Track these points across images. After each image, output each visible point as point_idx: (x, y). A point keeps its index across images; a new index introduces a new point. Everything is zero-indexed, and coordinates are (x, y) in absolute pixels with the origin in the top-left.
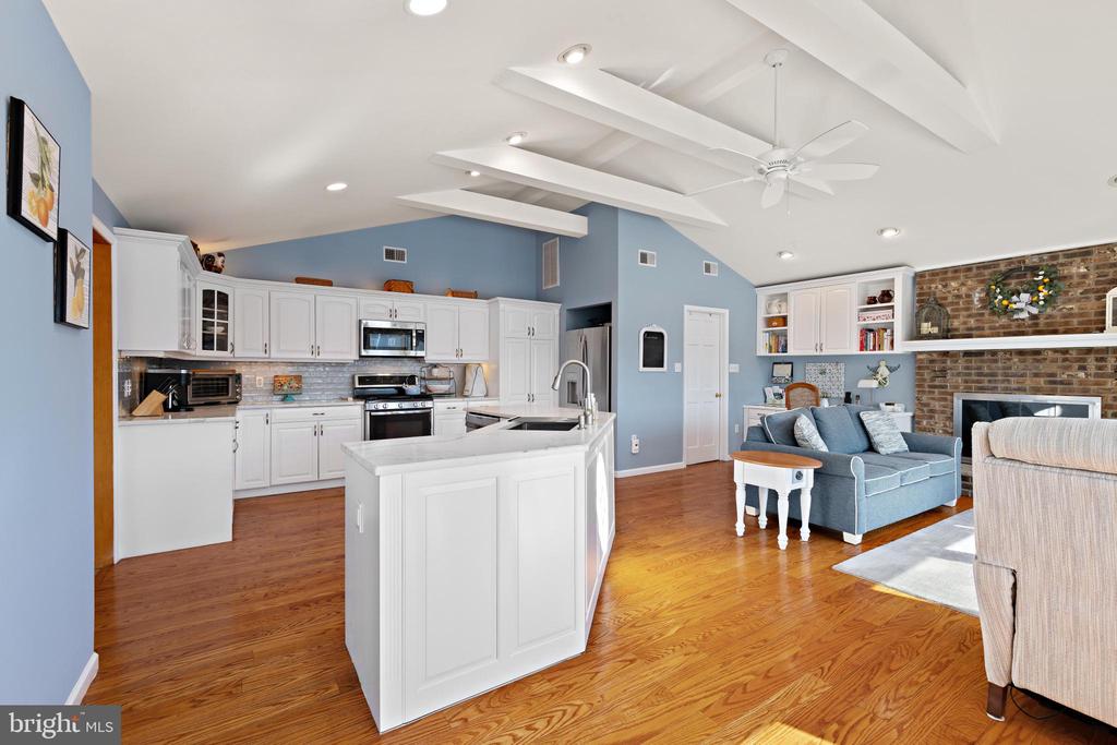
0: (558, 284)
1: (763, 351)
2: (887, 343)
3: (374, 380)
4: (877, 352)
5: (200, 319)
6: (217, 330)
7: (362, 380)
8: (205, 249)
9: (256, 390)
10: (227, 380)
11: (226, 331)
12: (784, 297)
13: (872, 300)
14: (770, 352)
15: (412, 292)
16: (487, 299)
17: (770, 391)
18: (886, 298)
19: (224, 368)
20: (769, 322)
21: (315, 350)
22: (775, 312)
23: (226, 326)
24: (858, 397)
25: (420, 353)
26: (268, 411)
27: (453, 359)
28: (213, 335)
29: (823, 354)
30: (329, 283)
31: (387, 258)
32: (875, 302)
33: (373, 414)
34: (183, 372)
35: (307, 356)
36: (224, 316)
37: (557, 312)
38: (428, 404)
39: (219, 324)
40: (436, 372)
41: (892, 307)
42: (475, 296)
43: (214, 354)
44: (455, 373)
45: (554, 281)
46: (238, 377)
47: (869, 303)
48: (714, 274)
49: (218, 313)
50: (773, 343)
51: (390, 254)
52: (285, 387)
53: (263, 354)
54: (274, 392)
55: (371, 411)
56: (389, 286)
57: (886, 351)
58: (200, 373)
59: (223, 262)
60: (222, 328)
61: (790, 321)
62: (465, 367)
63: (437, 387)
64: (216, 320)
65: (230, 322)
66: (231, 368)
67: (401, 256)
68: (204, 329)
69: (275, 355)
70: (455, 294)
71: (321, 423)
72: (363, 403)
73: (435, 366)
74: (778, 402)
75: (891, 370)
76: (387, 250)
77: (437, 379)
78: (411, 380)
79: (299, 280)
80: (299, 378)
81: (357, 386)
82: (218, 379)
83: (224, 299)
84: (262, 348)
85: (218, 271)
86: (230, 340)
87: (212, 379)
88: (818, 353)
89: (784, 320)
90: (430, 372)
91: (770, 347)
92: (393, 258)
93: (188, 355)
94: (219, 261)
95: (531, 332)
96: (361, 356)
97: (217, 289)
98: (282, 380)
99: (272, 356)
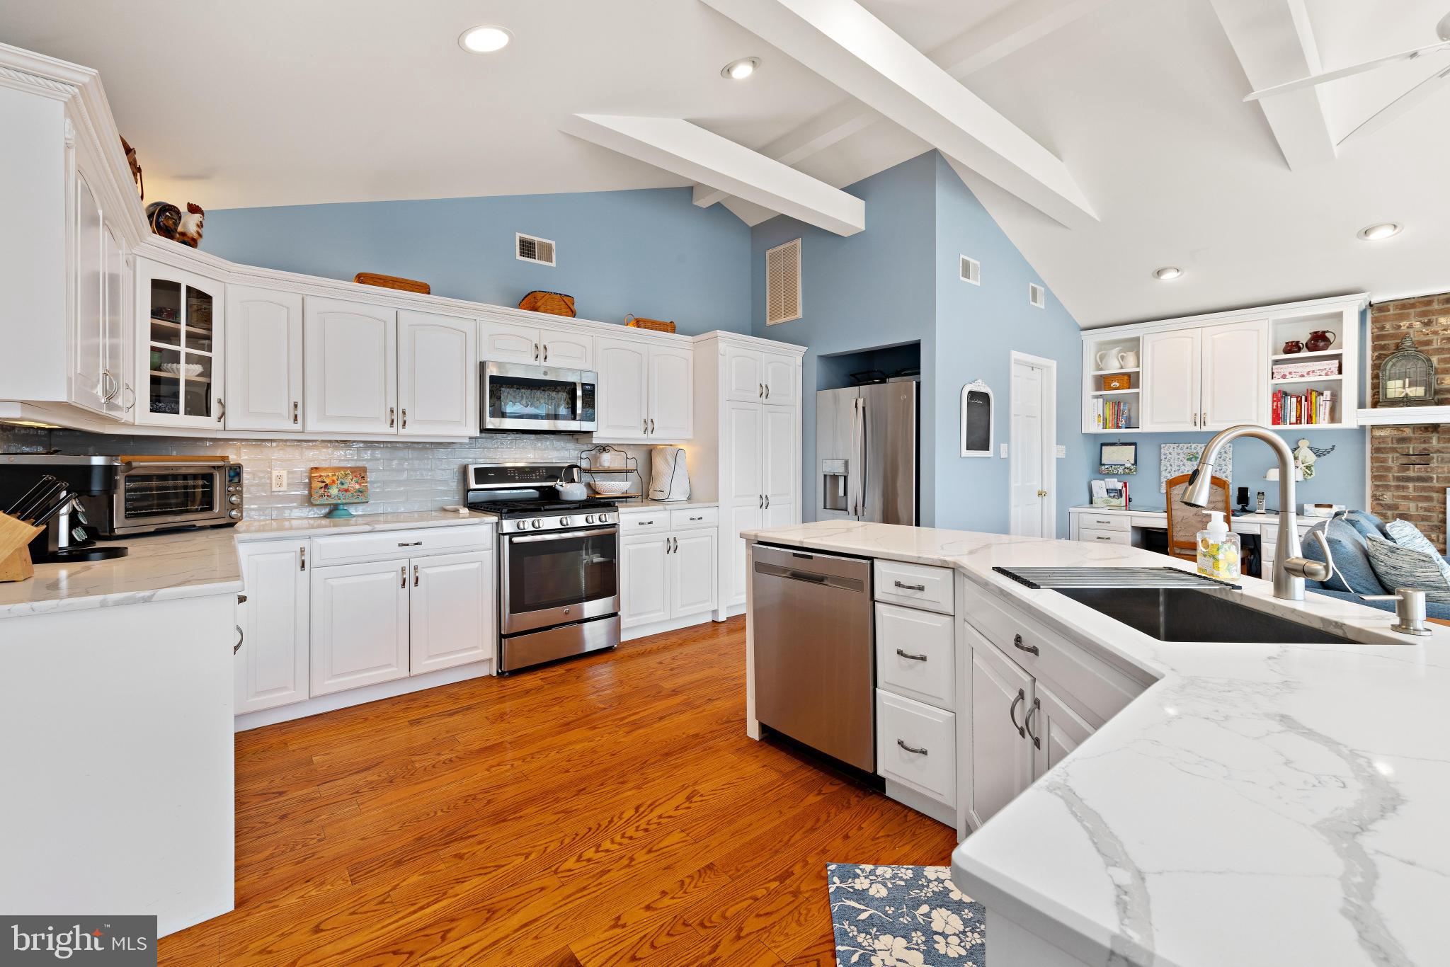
0: (800, 314)
1: (1093, 425)
2: (1324, 411)
3: (501, 474)
4: (1304, 426)
5: (145, 342)
6: (185, 372)
7: (482, 475)
8: (158, 191)
9: (273, 497)
10: (209, 478)
11: (207, 373)
12: (1134, 345)
13: (1292, 347)
14: (1105, 427)
15: (573, 314)
16: (692, 334)
17: (1100, 487)
18: (1321, 344)
19: (202, 453)
20: (1103, 382)
21: (397, 417)
22: (1113, 367)
23: (207, 362)
24: (1261, 494)
25: (586, 426)
26: (304, 543)
27: (638, 436)
28: (176, 382)
29: (1204, 429)
30: (425, 289)
31: (522, 254)
32: (1299, 350)
33: (516, 540)
34: (97, 461)
35: (382, 430)
36: (202, 339)
37: (799, 361)
38: (610, 518)
39: (190, 359)
40: (607, 460)
41: (1338, 357)
42: (670, 327)
43: (179, 423)
44: (635, 460)
45: (791, 309)
46: (235, 472)
47: (1287, 351)
48: (1041, 304)
49: (189, 335)
50: (1108, 413)
51: (528, 248)
52: (334, 491)
53: (290, 425)
54: (309, 501)
55: (511, 535)
56: (532, 301)
57: (1322, 423)
58: (146, 463)
59: (200, 225)
60: (198, 368)
61: (1145, 380)
62: (650, 452)
63: (610, 487)
64: (183, 349)
65: (216, 355)
66: (219, 453)
67: (547, 254)
68: (154, 367)
69: (315, 425)
70: (639, 323)
71: (414, 562)
72: (495, 519)
73: (604, 448)
74: (1115, 502)
75: (1319, 453)
76: (522, 241)
77: (608, 472)
78: (566, 473)
79: (362, 278)
80: (360, 473)
81: (473, 485)
82: (185, 477)
83: (201, 302)
84: (286, 409)
85: (192, 242)
86: (216, 394)
87: (175, 477)
88: (1197, 429)
89: (1131, 380)
90: (596, 459)
91: (1105, 420)
92: (533, 256)
93: (115, 421)
94: (190, 224)
95: (764, 392)
96: (483, 430)
97: (185, 280)
98: (328, 477)
99: (309, 428)
